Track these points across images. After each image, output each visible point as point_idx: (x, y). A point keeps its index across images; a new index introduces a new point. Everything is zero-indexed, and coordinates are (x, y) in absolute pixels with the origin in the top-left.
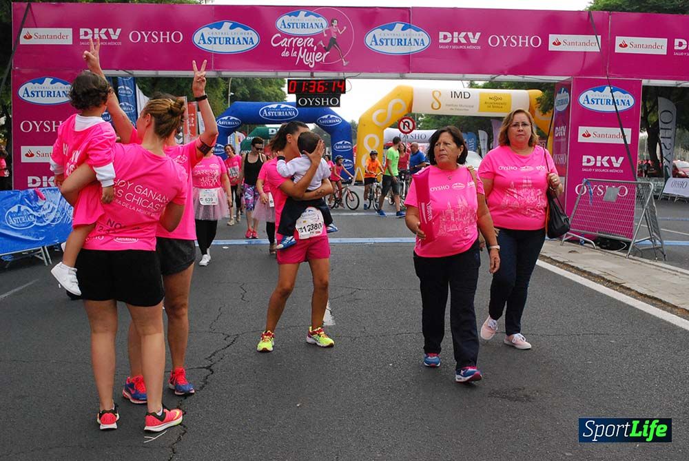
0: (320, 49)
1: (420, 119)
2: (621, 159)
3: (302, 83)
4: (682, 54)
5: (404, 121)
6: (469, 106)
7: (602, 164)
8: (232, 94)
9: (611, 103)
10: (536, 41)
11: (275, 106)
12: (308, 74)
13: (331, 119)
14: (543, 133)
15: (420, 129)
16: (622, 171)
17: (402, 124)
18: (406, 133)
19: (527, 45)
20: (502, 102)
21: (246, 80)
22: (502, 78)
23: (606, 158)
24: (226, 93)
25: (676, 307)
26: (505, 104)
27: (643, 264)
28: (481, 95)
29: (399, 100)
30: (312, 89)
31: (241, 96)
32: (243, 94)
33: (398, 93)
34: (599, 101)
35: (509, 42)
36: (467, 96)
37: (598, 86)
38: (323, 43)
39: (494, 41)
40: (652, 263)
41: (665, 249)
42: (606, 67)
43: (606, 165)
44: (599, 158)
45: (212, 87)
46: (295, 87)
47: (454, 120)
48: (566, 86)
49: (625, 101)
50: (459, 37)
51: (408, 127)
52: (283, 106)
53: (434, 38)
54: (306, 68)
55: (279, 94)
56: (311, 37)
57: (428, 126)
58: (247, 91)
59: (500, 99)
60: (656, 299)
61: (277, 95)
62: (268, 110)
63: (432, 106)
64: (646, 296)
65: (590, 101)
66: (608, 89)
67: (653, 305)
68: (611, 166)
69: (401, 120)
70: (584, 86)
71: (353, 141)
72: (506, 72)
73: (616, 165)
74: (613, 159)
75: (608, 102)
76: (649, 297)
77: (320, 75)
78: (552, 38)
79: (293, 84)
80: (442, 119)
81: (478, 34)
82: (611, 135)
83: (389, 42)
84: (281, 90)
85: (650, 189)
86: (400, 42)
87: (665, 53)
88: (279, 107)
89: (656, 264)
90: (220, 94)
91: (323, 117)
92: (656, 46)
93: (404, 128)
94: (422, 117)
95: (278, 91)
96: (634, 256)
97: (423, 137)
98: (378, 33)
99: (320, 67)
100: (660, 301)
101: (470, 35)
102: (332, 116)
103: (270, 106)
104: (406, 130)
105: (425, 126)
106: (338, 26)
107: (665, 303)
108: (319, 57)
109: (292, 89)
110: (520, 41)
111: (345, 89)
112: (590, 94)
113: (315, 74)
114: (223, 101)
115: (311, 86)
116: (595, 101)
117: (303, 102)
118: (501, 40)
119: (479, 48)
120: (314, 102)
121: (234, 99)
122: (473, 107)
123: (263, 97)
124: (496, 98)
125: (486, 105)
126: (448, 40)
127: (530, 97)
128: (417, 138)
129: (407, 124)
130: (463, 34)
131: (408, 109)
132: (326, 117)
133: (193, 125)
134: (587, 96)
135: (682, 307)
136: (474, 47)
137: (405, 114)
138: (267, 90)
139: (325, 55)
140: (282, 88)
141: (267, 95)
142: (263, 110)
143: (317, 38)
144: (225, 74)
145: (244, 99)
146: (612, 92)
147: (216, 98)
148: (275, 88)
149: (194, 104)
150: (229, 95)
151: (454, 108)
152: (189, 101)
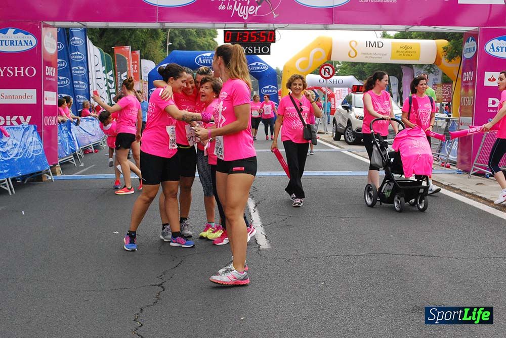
1: (337, 66)
3: (237, 33)
5: (325, 67)
6: (383, 55)
8: (171, 44)
11: (209, 55)
12: (242, 25)
13: (259, 66)
14: (449, 78)
15: (337, 75)
17: (323, 71)
18: (326, 78)
20: (409, 50)
21: (183, 32)
24: (165, 43)
26: (415, 52)
28: (393, 44)
29: (320, 49)
30: (245, 39)
31: (178, 46)
32: (180, 44)
33: (319, 43)
34: (504, 49)
36: (380, 45)
45: (153, 37)
46: (230, 37)
47: (368, 67)
48: (473, 36)
51: (329, 73)
54: (240, 20)
55: (212, 44)
57: (345, 72)
58: (184, 42)
59: (410, 48)
61: (210, 45)
62: (202, 58)
63: (349, 55)
69: (323, 67)
70: (490, 35)
71: (278, 85)
72: (420, 23)
77: (253, 26)
79: (228, 34)
80: (357, 66)
84: (213, 41)
88: (213, 55)
90: (159, 43)
91: (252, 64)
93: (325, 74)
94: (339, 64)
95: (211, 41)
97: (340, 82)
99: (253, 19)
102: (259, 63)
103: (204, 55)
104: (327, 75)
105: (342, 72)
108: (252, 10)
109: (228, 39)
111: (275, 38)
112: (496, 42)
113: (248, 25)
114: (162, 50)
115: (244, 36)
119: (396, 1)
121: (172, 48)
122: (385, 55)
123: (198, 47)
124: (406, 47)
125: (398, 54)
127: (437, 46)
128: (335, 83)
129: (327, 70)
131: (328, 57)
132: (254, 64)
133: (136, 71)
134: (492, 45)
136: (391, 1)
137: (325, 61)
138: (201, 41)
140: (215, 39)
141: (202, 45)
142: (198, 58)
144: (167, 25)
145: (181, 48)
147: (156, 48)
148: (209, 38)
149: (138, 52)
150: (168, 45)
151: (369, 56)
152: (133, 50)
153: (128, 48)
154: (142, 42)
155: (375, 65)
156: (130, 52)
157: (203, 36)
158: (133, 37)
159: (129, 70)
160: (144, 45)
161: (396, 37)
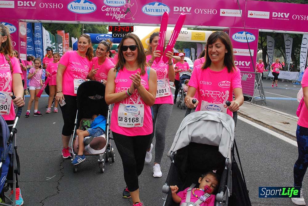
0: (123, 13)
2: (249, 62)
3: (115, 27)
4: (275, 19)
6: (187, 38)
7: (241, 64)
8: (85, 30)
9: (246, 38)
10: (215, 12)
11: (103, 36)
12: (117, 23)
16: (249, 68)
19: (211, 13)
20: (199, 36)
21: (91, 25)
22: (200, 27)
23: (243, 62)
24: (82, 29)
25: (268, 125)
26: (202, 37)
27: (257, 107)
28: (192, 32)
30: (119, 30)
31: (88, 31)
34: (241, 38)
35: (203, 11)
36: (186, 33)
37: (241, 31)
38: (124, 10)
39: (197, 11)
40: (260, 106)
41: (266, 100)
42: (244, 24)
43: (243, 65)
44: (240, 62)
45: (76, 26)
46: (112, 29)
47: (181, 43)
48: (227, 31)
49: (251, 38)
50: (182, 9)
52: (107, 36)
53: (172, 9)
54: (116, 21)
56: (119, 7)
58: (91, 29)
59: (200, 35)
60: (261, 122)
61: (104, 31)
64: (256, 120)
65: (237, 38)
66: (244, 33)
67: (259, 124)
68: (245, 66)
70: (234, 31)
72: (202, 24)
73: (247, 65)
74: (246, 62)
75: (244, 38)
76: (258, 121)
77: (123, 24)
78: (222, 10)
79: (111, 27)
81: (190, 8)
82: (245, 52)
83: (152, 10)
84: (106, 29)
85: (260, 76)
86: (157, 10)
87: (269, 18)
88: (105, 36)
89: (262, 107)
90: (79, 29)
92: (265, 15)
94: (167, 41)
95: (105, 29)
96: (253, 103)
98: (148, 6)
99: (123, 20)
100: (262, 123)
101: (187, 8)
103: (101, 36)
106: (130, 3)
107: (264, 123)
108: (122, 16)
109: (110, 30)
110: (208, 11)
111: (133, 30)
112: (237, 35)
113: (120, 23)
114: (81, 32)
115: (118, 29)
116: (239, 38)
117: (115, 35)
118: (200, 11)
119: (191, 14)
120: (120, 35)
122: (189, 38)
123: (98, 31)
124: (198, 34)
125: (195, 37)
126: (178, 10)
130: (184, 8)
134: (236, 36)
135: (271, 125)
136: (189, 14)
138: (100, 29)
139: (125, 15)
141: (100, 30)
142: (98, 38)
143: (121, 8)
144: (81, 22)
146: (246, 34)
147: (77, 31)
148: (103, 27)
149: (68, 34)
150: (83, 30)
151: (181, 38)
152: (66, 33)
153: (63, 31)
154: (71, 28)
155: (184, 42)
156: (64, 34)
157: (101, 26)
158: (66, 26)
159: (64, 43)
160: (71, 30)
161: (194, 30)
